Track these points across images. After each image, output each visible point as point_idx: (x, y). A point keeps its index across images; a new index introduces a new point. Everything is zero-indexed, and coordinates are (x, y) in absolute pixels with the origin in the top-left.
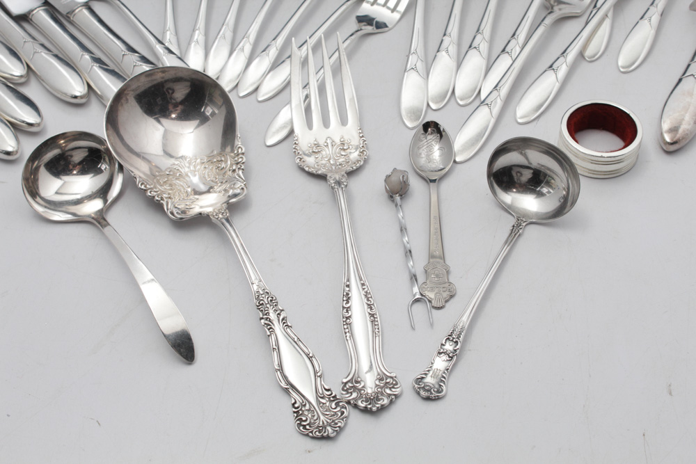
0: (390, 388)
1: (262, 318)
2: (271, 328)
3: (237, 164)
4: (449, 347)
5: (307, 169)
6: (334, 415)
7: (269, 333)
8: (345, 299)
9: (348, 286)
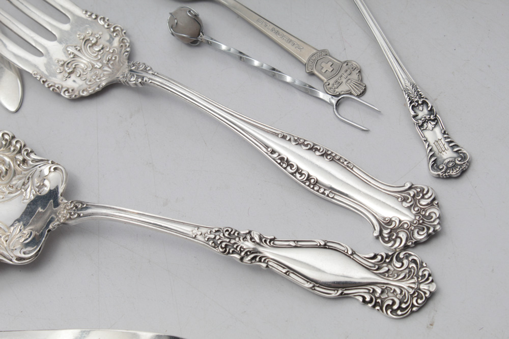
0: (423, 197)
1: (242, 259)
2: (260, 258)
3: (20, 152)
4: (423, 113)
5: (85, 94)
6: (410, 271)
7: (264, 265)
8: (284, 166)
9: (273, 152)
